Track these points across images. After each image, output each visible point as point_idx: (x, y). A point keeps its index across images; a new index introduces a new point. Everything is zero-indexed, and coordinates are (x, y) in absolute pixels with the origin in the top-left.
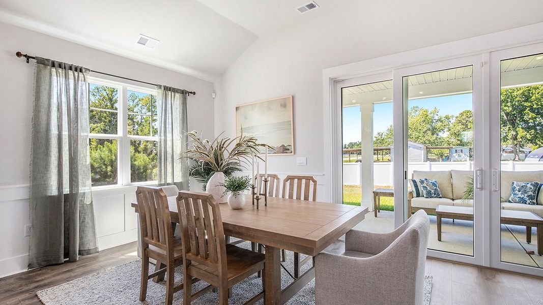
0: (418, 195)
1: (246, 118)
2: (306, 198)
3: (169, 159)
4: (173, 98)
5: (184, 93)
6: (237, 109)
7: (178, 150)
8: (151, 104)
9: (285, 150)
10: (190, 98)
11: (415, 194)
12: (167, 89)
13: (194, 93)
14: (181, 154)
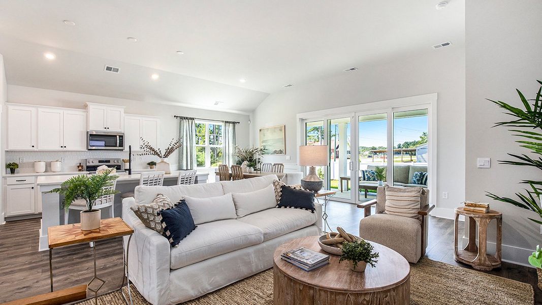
0: (364, 179)
1: (264, 135)
2: (280, 172)
3: (227, 156)
4: (229, 126)
5: (234, 123)
6: (260, 130)
7: (231, 152)
8: (219, 128)
9: (281, 152)
10: (237, 125)
11: (362, 179)
12: (226, 122)
13: (239, 123)
14: (232, 154)
